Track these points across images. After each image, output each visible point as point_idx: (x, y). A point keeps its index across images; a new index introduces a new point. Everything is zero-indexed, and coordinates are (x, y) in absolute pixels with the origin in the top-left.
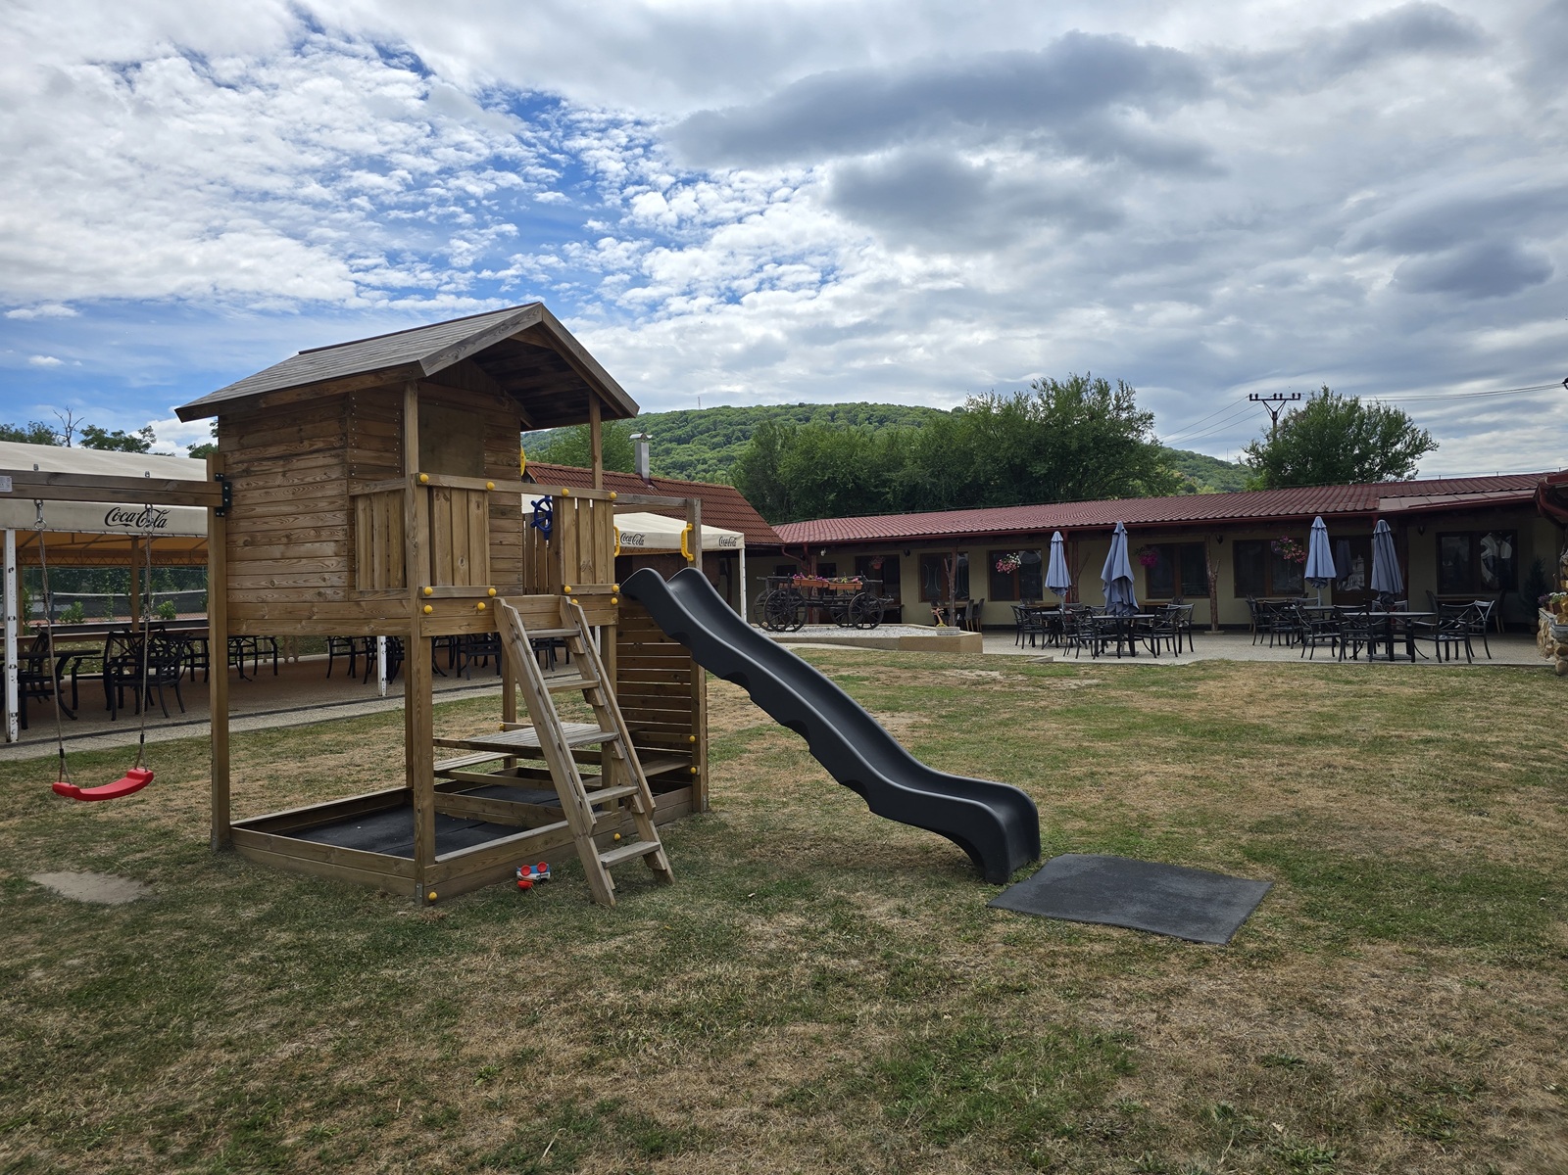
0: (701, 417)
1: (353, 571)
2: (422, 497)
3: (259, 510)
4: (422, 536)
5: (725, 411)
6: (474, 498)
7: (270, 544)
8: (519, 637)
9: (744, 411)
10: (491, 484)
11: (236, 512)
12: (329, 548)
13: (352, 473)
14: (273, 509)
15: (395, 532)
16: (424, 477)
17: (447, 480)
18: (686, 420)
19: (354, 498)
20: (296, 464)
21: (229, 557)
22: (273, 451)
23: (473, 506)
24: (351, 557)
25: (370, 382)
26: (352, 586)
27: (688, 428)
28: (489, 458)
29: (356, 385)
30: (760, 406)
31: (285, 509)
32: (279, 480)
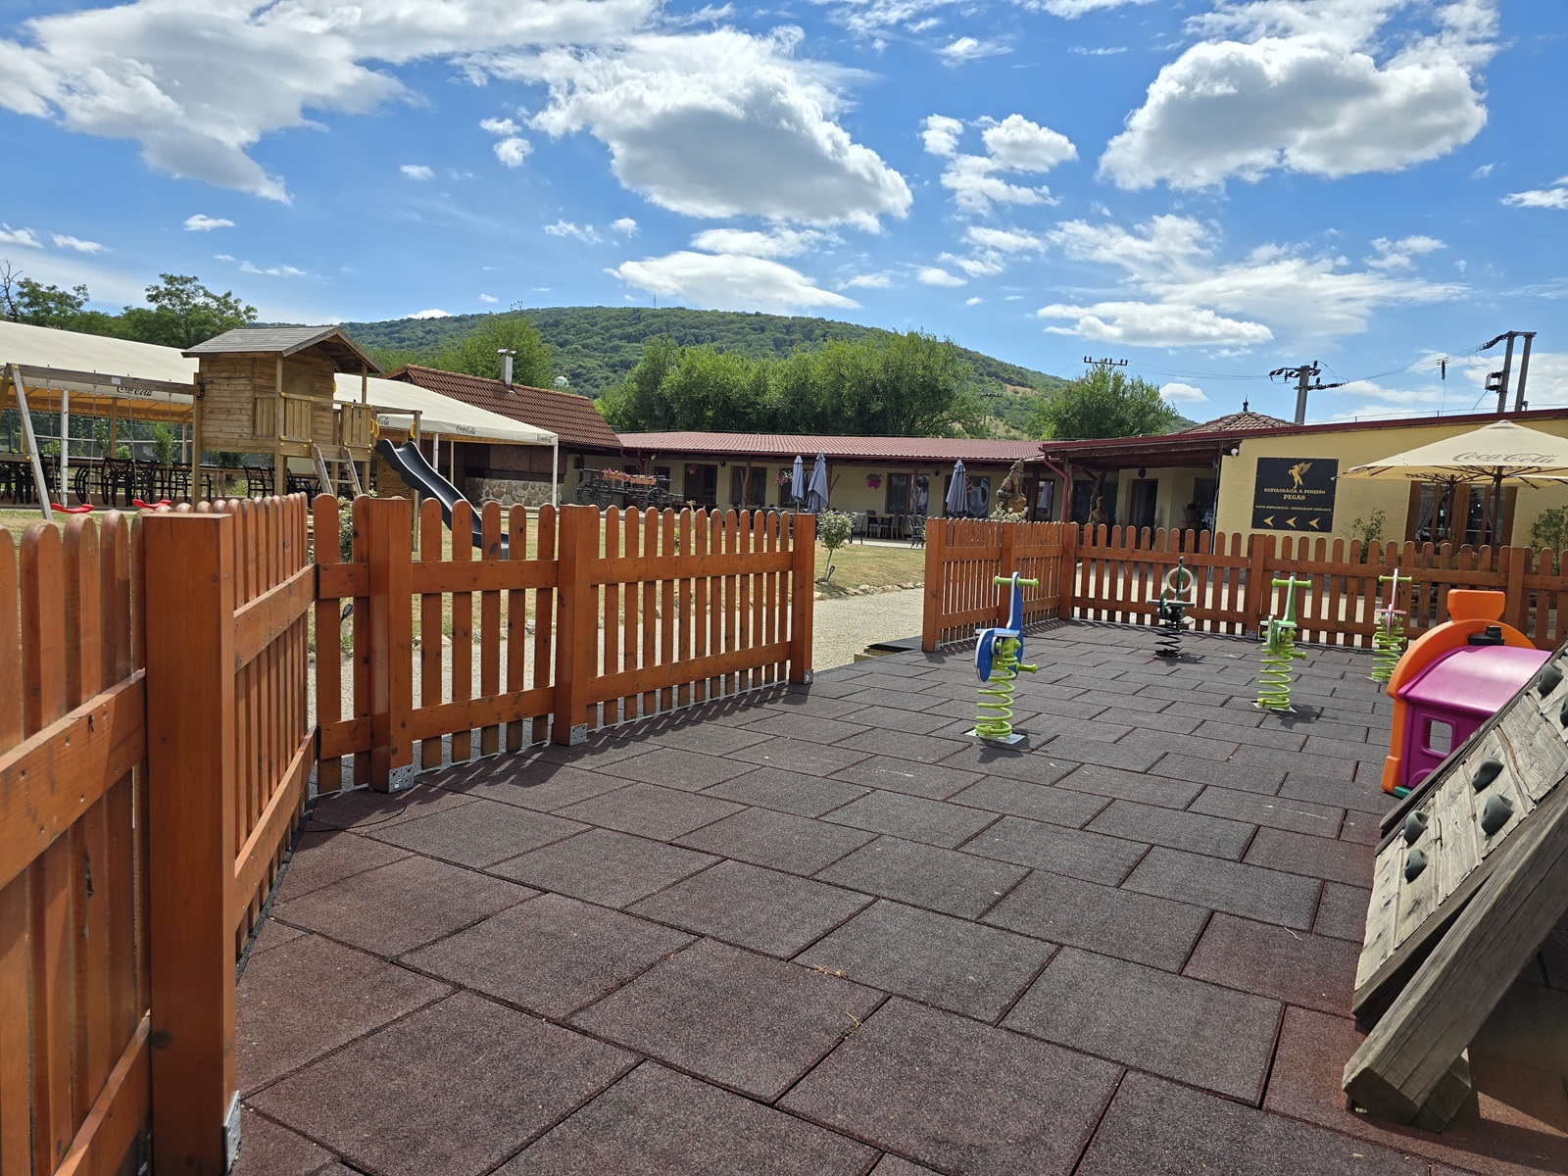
0: (654, 316)
1: (254, 428)
2: (282, 401)
3: (216, 399)
4: (282, 416)
5: (679, 313)
6: (304, 403)
7: (220, 413)
8: (320, 459)
9: (699, 314)
10: (312, 398)
11: (205, 399)
12: (245, 418)
13: (254, 388)
14: (223, 399)
15: (271, 414)
16: (283, 394)
17: (291, 396)
18: (639, 318)
19: (256, 399)
20: (233, 382)
21: (202, 418)
22: (223, 375)
23: (303, 406)
24: (254, 422)
25: (263, 355)
26: (254, 434)
27: (641, 326)
28: (317, 385)
29: (257, 355)
30: (716, 311)
31: (228, 400)
32: (226, 387)
